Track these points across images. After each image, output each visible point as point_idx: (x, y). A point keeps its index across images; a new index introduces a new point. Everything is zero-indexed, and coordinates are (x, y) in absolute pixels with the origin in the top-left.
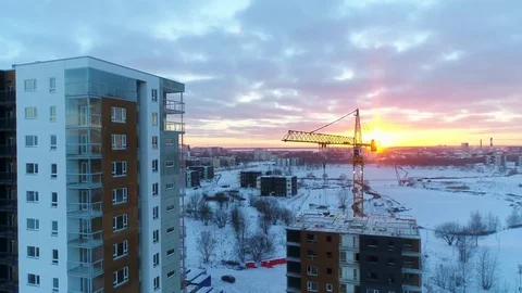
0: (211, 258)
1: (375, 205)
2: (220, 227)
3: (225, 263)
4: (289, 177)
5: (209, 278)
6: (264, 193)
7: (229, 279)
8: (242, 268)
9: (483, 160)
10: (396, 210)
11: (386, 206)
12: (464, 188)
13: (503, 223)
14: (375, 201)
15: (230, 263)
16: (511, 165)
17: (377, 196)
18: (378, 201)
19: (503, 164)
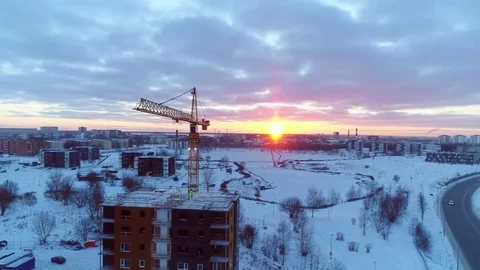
0: (49, 239)
1: (244, 183)
2: (79, 207)
3: (63, 243)
4: (166, 158)
5: (33, 261)
6: (141, 173)
7: (59, 261)
8: (81, 248)
9: (345, 146)
10: (263, 188)
11: (255, 184)
12: (325, 168)
13: (344, 197)
14: (244, 180)
15: (70, 243)
16: (366, 150)
17: (247, 176)
18: (247, 181)
19: (360, 149)
